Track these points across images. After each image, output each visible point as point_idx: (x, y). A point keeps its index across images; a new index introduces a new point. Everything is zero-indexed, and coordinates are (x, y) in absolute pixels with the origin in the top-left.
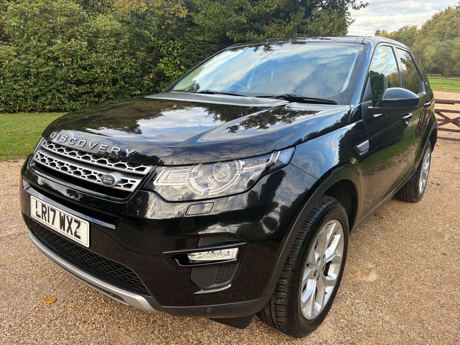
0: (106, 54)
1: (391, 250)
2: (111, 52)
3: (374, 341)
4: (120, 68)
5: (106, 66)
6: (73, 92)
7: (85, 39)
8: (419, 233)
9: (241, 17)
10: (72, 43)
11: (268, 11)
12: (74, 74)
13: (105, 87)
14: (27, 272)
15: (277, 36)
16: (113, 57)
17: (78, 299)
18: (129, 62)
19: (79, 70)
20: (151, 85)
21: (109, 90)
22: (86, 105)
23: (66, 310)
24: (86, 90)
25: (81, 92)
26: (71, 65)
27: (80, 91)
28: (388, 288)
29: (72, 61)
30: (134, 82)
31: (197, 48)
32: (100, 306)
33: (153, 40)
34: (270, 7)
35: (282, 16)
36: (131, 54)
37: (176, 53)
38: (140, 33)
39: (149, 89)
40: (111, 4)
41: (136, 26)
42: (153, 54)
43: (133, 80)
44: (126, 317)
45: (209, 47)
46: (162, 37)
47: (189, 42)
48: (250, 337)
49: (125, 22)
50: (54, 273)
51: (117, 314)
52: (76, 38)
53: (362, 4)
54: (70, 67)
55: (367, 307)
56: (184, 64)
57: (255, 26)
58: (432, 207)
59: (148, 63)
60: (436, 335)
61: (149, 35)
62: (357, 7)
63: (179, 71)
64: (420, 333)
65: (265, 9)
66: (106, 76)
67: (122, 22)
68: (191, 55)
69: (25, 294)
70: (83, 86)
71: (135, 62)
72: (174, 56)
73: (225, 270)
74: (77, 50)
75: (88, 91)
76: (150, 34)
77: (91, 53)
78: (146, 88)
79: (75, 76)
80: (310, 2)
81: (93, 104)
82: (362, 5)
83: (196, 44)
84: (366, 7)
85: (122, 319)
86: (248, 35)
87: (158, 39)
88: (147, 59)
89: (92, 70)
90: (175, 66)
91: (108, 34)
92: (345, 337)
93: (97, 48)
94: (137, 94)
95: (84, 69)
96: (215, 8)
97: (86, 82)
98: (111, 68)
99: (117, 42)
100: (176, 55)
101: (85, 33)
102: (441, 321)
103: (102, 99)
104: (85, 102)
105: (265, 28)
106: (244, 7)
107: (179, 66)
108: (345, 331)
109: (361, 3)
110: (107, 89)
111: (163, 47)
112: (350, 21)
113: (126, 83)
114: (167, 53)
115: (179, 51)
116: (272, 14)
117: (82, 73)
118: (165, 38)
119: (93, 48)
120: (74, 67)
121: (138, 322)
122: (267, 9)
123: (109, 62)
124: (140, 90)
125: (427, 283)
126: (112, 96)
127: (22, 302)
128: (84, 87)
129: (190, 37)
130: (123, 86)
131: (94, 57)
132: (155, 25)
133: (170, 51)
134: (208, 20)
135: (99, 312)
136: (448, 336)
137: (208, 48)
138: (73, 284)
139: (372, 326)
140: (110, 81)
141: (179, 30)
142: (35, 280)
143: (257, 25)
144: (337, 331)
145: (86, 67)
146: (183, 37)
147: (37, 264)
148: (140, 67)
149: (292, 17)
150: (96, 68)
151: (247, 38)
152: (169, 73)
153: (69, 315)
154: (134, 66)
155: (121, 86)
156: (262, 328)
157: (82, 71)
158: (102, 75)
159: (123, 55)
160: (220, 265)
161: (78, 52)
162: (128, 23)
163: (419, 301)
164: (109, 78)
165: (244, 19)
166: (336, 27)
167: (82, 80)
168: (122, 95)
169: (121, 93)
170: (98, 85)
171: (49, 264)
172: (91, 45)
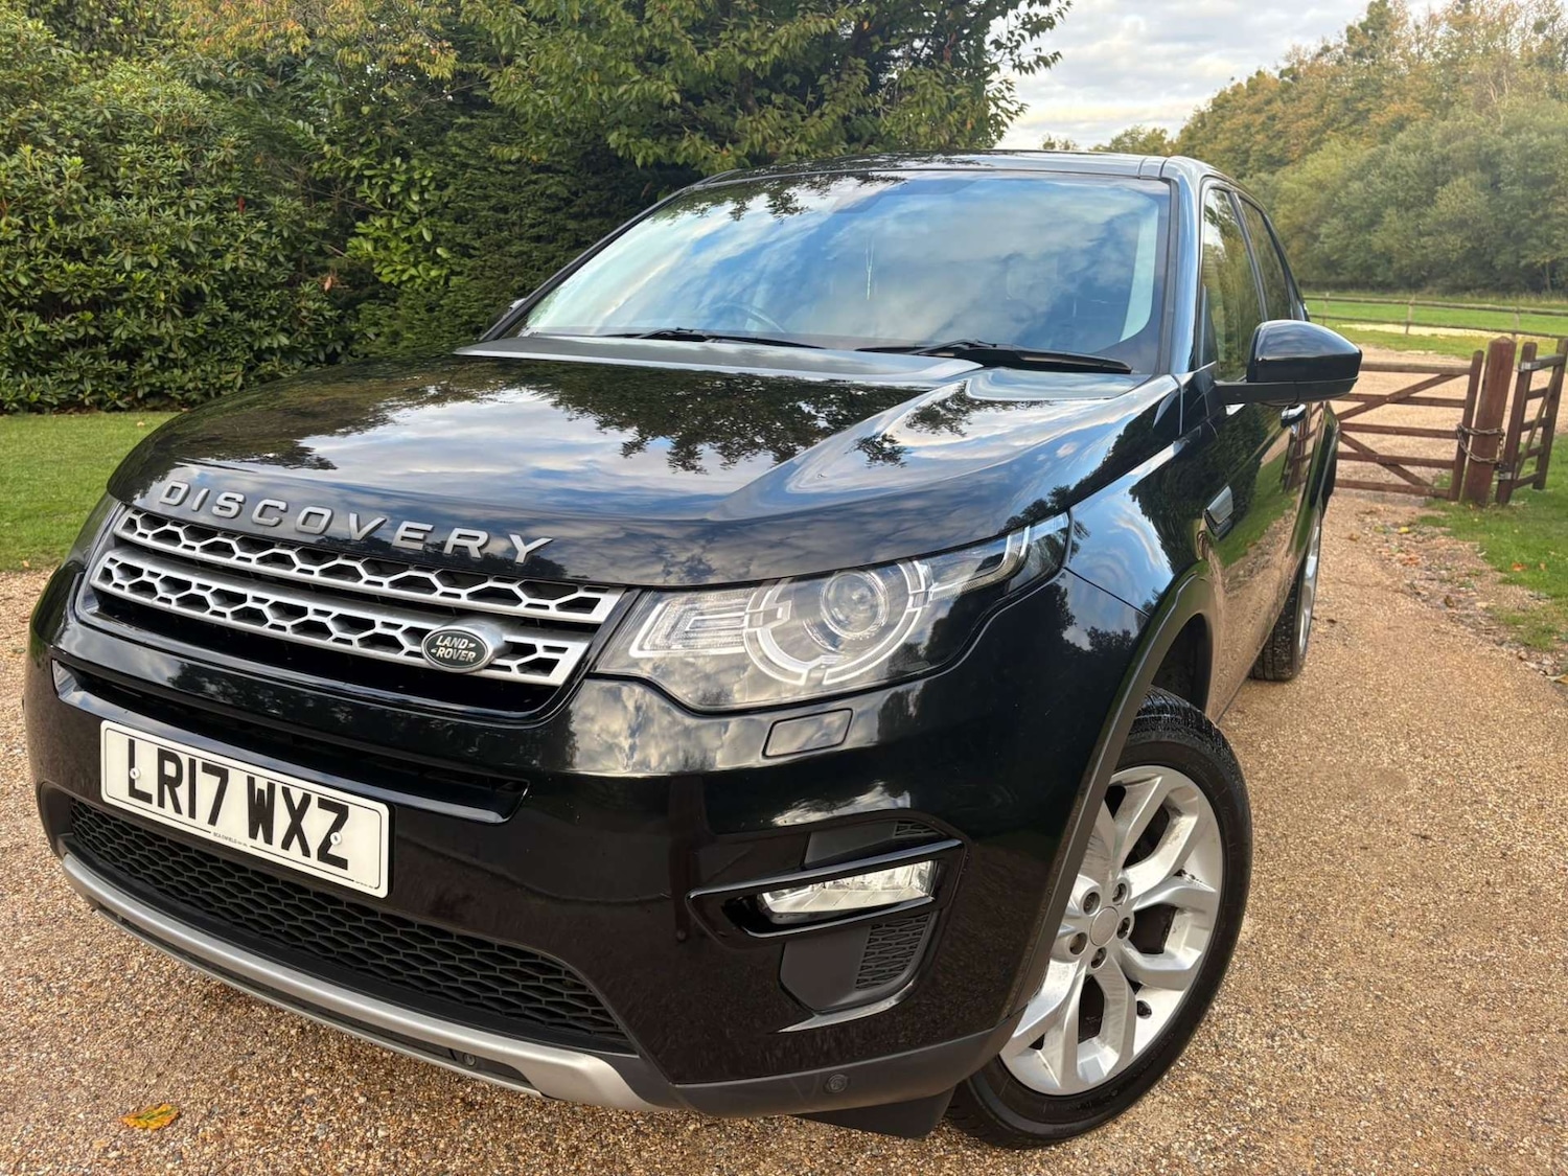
0: (154, 202)
1: (1267, 834)
2: (174, 193)
3: (1311, 1133)
4: (211, 252)
5: (155, 246)
6: (30, 340)
7: (72, 147)
8: (1329, 778)
9: (660, 83)
10: (22, 160)
11: (751, 65)
12: (33, 275)
13: (155, 321)
14: (31, 1021)
15: (783, 149)
16: (182, 212)
17: (261, 1102)
18: (241, 230)
19: (51, 260)
20: (328, 314)
21: (172, 331)
22: (81, 387)
23: (226, 1146)
24: (82, 331)
25: (62, 339)
26: (19, 239)
27: (55, 337)
28: (1297, 957)
29: (26, 228)
30: (266, 303)
31: (493, 184)
32: (355, 1118)
33: (329, 156)
34: (758, 54)
35: (789, 85)
36: (248, 204)
37: (415, 203)
38: (280, 127)
39: (319, 327)
40: (158, 24)
41: (262, 102)
42: (328, 205)
43: (259, 296)
44: (466, 1146)
45: (535, 182)
46: (362, 145)
47: (465, 166)
48: (922, 1166)
49: (217, 86)
50: (139, 1013)
51: (430, 1140)
52: (39, 144)
53: (1041, 54)
54: (18, 248)
55: (1256, 1025)
56: (448, 240)
57: (704, 115)
58: (1339, 694)
59: (310, 237)
60: (1483, 1091)
61: (312, 135)
62: (1026, 65)
63: (429, 264)
64: (1435, 1090)
65: (740, 59)
66: (158, 281)
67: (205, 86)
68: (474, 210)
69: (45, 1104)
70: (68, 317)
71: (267, 233)
72: (409, 212)
73: (891, 938)
74: (44, 186)
75: (87, 333)
76: (316, 132)
77: (97, 198)
78: (311, 324)
79: (38, 282)
80: (881, 44)
81: (108, 383)
82: (1040, 58)
83: (490, 173)
84: (1053, 65)
85: (453, 1155)
86: (685, 143)
87: (349, 153)
88: (307, 223)
89: (100, 257)
90: (413, 249)
91: (158, 130)
92: (1219, 1129)
93: (117, 179)
94: (275, 346)
95: (73, 254)
96: (569, 52)
97: (79, 302)
98: (174, 252)
99: (195, 158)
100: (416, 209)
101: (69, 123)
102: (1483, 1046)
103: (142, 365)
104: (75, 376)
105: (743, 121)
106: (672, 49)
107: (427, 247)
108: (1213, 1109)
109: (1038, 53)
110: (164, 330)
111: (366, 182)
112: (1013, 108)
113: (233, 307)
114: (384, 203)
115: (426, 196)
116: (765, 77)
117: (63, 271)
118: (374, 147)
119: (102, 177)
120: (32, 246)
121: (515, 1160)
122: (745, 61)
123: (168, 232)
124: (289, 333)
125: (1405, 931)
126: (182, 354)
127: (43, 1135)
128: (70, 321)
129: (467, 149)
130: (223, 316)
131: (108, 210)
132: (334, 103)
133: (393, 196)
134: (542, 92)
135: (358, 1139)
136: (1516, 1090)
137: (532, 186)
138: (224, 1048)
139: (1288, 1084)
140: (174, 300)
141: (429, 121)
142: (70, 1046)
143: (711, 111)
144: (1188, 1114)
145: (79, 248)
146: (440, 148)
147: (62, 987)
148: (284, 249)
149: (827, 90)
150: (116, 251)
151: (684, 154)
152: (394, 271)
153: (245, 1164)
154: (260, 245)
155: (214, 319)
156: (949, 1132)
157: (65, 264)
158: (140, 275)
159: (217, 207)
160: (875, 924)
161: (45, 193)
162: (229, 91)
163: (1401, 989)
164: (167, 288)
165: (671, 91)
166: (969, 126)
167: (65, 294)
168: (219, 350)
169: (217, 342)
170: (127, 313)
171: (108, 983)
172: (98, 172)
